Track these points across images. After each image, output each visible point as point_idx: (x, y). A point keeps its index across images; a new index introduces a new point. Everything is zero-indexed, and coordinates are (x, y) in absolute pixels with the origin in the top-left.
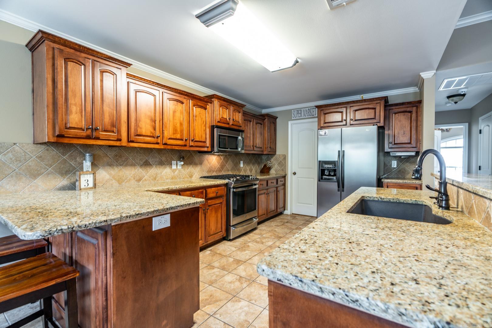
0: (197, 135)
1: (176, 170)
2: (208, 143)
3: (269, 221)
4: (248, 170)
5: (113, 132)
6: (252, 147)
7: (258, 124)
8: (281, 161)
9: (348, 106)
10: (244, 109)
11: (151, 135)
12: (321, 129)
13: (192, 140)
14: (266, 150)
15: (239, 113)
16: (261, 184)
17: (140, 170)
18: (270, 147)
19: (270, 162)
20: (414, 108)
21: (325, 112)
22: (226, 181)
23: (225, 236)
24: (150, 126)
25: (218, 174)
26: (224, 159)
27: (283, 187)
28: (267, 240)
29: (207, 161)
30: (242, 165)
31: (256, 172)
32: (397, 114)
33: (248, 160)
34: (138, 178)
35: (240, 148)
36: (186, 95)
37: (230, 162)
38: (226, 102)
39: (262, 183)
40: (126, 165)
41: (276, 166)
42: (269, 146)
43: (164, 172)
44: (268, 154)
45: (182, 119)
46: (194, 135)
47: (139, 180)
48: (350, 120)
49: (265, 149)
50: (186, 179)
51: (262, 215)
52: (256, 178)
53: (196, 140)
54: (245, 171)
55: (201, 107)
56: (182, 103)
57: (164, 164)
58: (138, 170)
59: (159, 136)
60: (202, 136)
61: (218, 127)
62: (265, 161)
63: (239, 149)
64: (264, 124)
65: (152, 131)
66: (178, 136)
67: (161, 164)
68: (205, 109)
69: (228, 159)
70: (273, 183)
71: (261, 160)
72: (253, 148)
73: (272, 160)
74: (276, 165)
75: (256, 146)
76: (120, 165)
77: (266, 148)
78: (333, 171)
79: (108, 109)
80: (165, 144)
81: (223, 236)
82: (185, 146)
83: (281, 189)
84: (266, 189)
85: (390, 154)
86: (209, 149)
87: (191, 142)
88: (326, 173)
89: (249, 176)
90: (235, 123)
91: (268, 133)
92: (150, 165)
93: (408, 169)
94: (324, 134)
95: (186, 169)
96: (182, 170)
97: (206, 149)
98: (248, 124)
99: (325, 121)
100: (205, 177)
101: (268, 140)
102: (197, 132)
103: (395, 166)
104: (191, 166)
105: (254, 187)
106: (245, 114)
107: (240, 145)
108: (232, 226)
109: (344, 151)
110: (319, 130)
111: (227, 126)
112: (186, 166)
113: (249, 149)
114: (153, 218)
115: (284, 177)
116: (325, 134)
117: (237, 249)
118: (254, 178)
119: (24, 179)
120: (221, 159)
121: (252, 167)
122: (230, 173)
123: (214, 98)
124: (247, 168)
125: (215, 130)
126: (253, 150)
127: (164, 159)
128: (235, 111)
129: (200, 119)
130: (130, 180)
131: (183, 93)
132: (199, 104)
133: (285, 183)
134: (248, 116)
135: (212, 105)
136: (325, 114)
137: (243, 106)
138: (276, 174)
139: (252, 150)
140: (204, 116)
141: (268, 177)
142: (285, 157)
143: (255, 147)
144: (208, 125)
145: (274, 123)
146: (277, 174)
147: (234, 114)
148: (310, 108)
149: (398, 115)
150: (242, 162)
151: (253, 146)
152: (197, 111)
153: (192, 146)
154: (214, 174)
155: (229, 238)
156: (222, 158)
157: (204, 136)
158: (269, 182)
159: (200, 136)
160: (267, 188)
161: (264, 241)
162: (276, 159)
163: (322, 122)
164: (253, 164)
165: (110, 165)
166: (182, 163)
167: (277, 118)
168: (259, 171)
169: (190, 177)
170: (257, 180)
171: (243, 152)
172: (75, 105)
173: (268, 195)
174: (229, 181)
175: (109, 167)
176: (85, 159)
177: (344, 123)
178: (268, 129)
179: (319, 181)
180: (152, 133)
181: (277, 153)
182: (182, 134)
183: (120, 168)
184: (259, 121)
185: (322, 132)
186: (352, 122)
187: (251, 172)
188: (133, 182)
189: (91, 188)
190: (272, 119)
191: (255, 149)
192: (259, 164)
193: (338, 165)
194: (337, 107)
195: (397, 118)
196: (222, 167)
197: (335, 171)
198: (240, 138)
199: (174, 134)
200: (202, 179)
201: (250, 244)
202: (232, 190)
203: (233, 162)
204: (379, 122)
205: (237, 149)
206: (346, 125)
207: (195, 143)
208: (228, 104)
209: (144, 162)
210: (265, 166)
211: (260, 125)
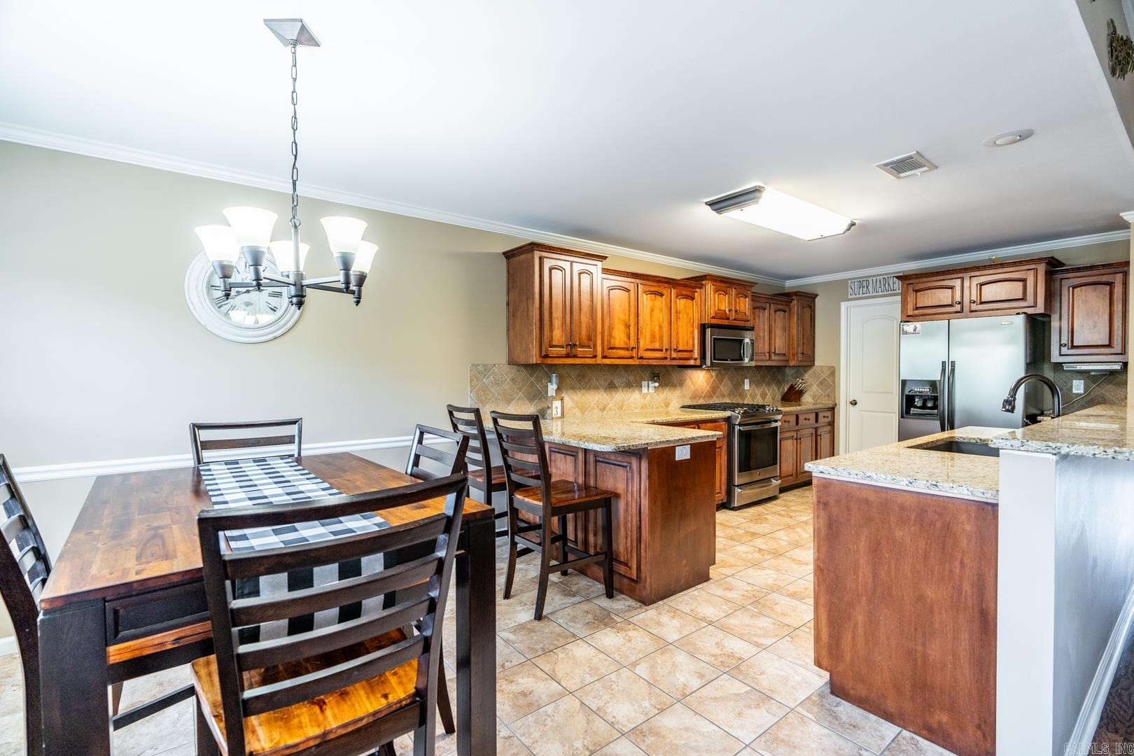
0: (681, 342)
1: (646, 394)
2: (696, 354)
3: (800, 489)
4: (759, 396)
5: (589, 347)
6: (768, 355)
7: (778, 313)
8: (824, 379)
9: (966, 275)
10: (754, 289)
11: (625, 347)
12: (908, 322)
13: (675, 350)
14: (793, 359)
15: (746, 297)
16: (785, 421)
17: (605, 395)
18: (803, 354)
19: (802, 380)
20: (1119, 277)
21: (917, 288)
22: (728, 413)
23: (725, 501)
24: (623, 335)
25: (708, 403)
26: (717, 376)
27: (828, 428)
28: (797, 513)
29: (691, 380)
30: (747, 387)
31: (773, 399)
32: (1079, 288)
33: (759, 378)
34: (601, 406)
35: (747, 357)
36: (666, 283)
37: (726, 380)
38: (724, 284)
39: (787, 418)
40: (589, 389)
41: (815, 388)
42: (800, 350)
43: (632, 398)
44: (799, 366)
45: (661, 319)
46: (678, 343)
47: (603, 410)
48: (970, 302)
49: (791, 357)
50: (661, 410)
51: (788, 476)
52: (777, 410)
53: (680, 349)
54: (753, 397)
55: (686, 297)
56: (662, 295)
57: (632, 386)
58: (602, 395)
59: (635, 348)
60: (687, 343)
61: (712, 326)
62: (791, 378)
63: (746, 360)
64: (790, 310)
65: (626, 340)
66: (657, 346)
67: (629, 385)
68: (693, 299)
69: (723, 376)
70: (809, 420)
71: (784, 375)
72: (770, 356)
73: (806, 376)
74: (815, 386)
75: (775, 353)
76: (584, 388)
77: (793, 355)
78: (931, 399)
79: (585, 319)
80: (641, 358)
81: (722, 500)
82: (666, 358)
83: (824, 432)
84: (794, 431)
85: (1063, 366)
86: (698, 363)
87: (673, 352)
88: (918, 402)
89: (763, 407)
90: (740, 317)
91: (798, 326)
92: (616, 387)
93: (1110, 397)
94: (912, 331)
95: (660, 394)
96: (655, 394)
97: (692, 362)
98: (761, 315)
99: (916, 304)
100: (689, 407)
101: (798, 340)
102: (681, 336)
103: (1081, 391)
104: (668, 388)
105: (774, 425)
106: (755, 298)
107: (748, 352)
108: (737, 486)
109: (953, 363)
110: (902, 324)
111: (726, 322)
112: (660, 388)
113: (762, 358)
114: (677, 448)
115: (832, 409)
116: (915, 330)
117: (747, 520)
118: (773, 410)
119: (501, 404)
120: (712, 377)
121: (766, 389)
122: (728, 401)
123: (706, 279)
124: (757, 392)
125: (708, 331)
126: (769, 360)
127: (631, 378)
128: (739, 295)
129: (685, 316)
130: (593, 408)
131: (663, 280)
132: (684, 293)
133: (834, 422)
134: (761, 300)
135: (703, 290)
136: (917, 291)
137: (752, 284)
138: (814, 404)
139: (767, 361)
140: (691, 311)
141: (798, 408)
142: (833, 372)
143: (773, 354)
144: (696, 324)
145: (810, 307)
146: (817, 404)
147: (738, 300)
148: (886, 277)
149: (1081, 290)
150: (747, 381)
151: (769, 352)
152: (682, 303)
153: (674, 359)
154: (701, 402)
155: (732, 506)
156: (713, 374)
157: (691, 342)
158: (801, 418)
159: (685, 342)
160: (797, 428)
161: (793, 514)
162: (815, 374)
163: (910, 307)
164: (768, 384)
165: (573, 388)
166: (657, 384)
167: (817, 295)
168: (779, 397)
169: (666, 406)
170: (779, 414)
171: (753, 364)
172: (558, 319)
173: (799, 441)
174: (732, 413)
175: (571, 391)
176: (550, 381)
177: (958, 308)
178: (798, 319)
179: (902, 417)
180: (625, 343)
181: (817, 363)
182: (661, 343)
183: (583, 391)
184: (780, 307)
185: (909, 327)
186: (974, 307)
187: (764, 400)
188: (597, 411)
189: (560, 418)
190: (807, 299)
191: (773, 357)
192: (779, 383)
193: (942, 387)
194: (942, 277)
195: (1079, 296)
196: (714, 390)
197: (935, 399)
198: (747, 340)
199: (652, 342)
200: (684, 409)
201: (767, 516)
202: (737, 428)
203: (732, 382)
204: (1035, 306)
205: (741, 359)
206: (962, 311)
207: (679, 353)
208: (728, 285)
209: (609, 384)
210: (792, 387)
211: (781, 313)
